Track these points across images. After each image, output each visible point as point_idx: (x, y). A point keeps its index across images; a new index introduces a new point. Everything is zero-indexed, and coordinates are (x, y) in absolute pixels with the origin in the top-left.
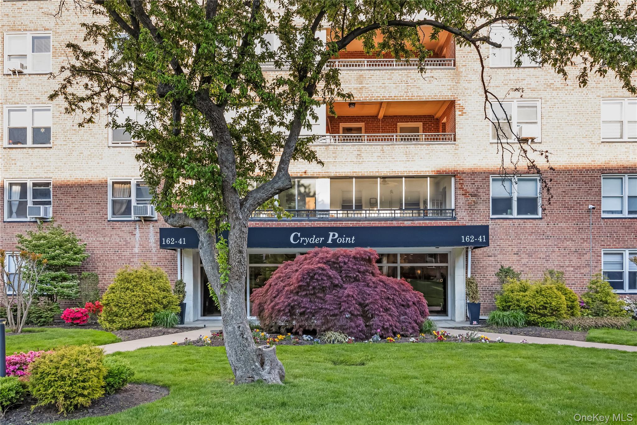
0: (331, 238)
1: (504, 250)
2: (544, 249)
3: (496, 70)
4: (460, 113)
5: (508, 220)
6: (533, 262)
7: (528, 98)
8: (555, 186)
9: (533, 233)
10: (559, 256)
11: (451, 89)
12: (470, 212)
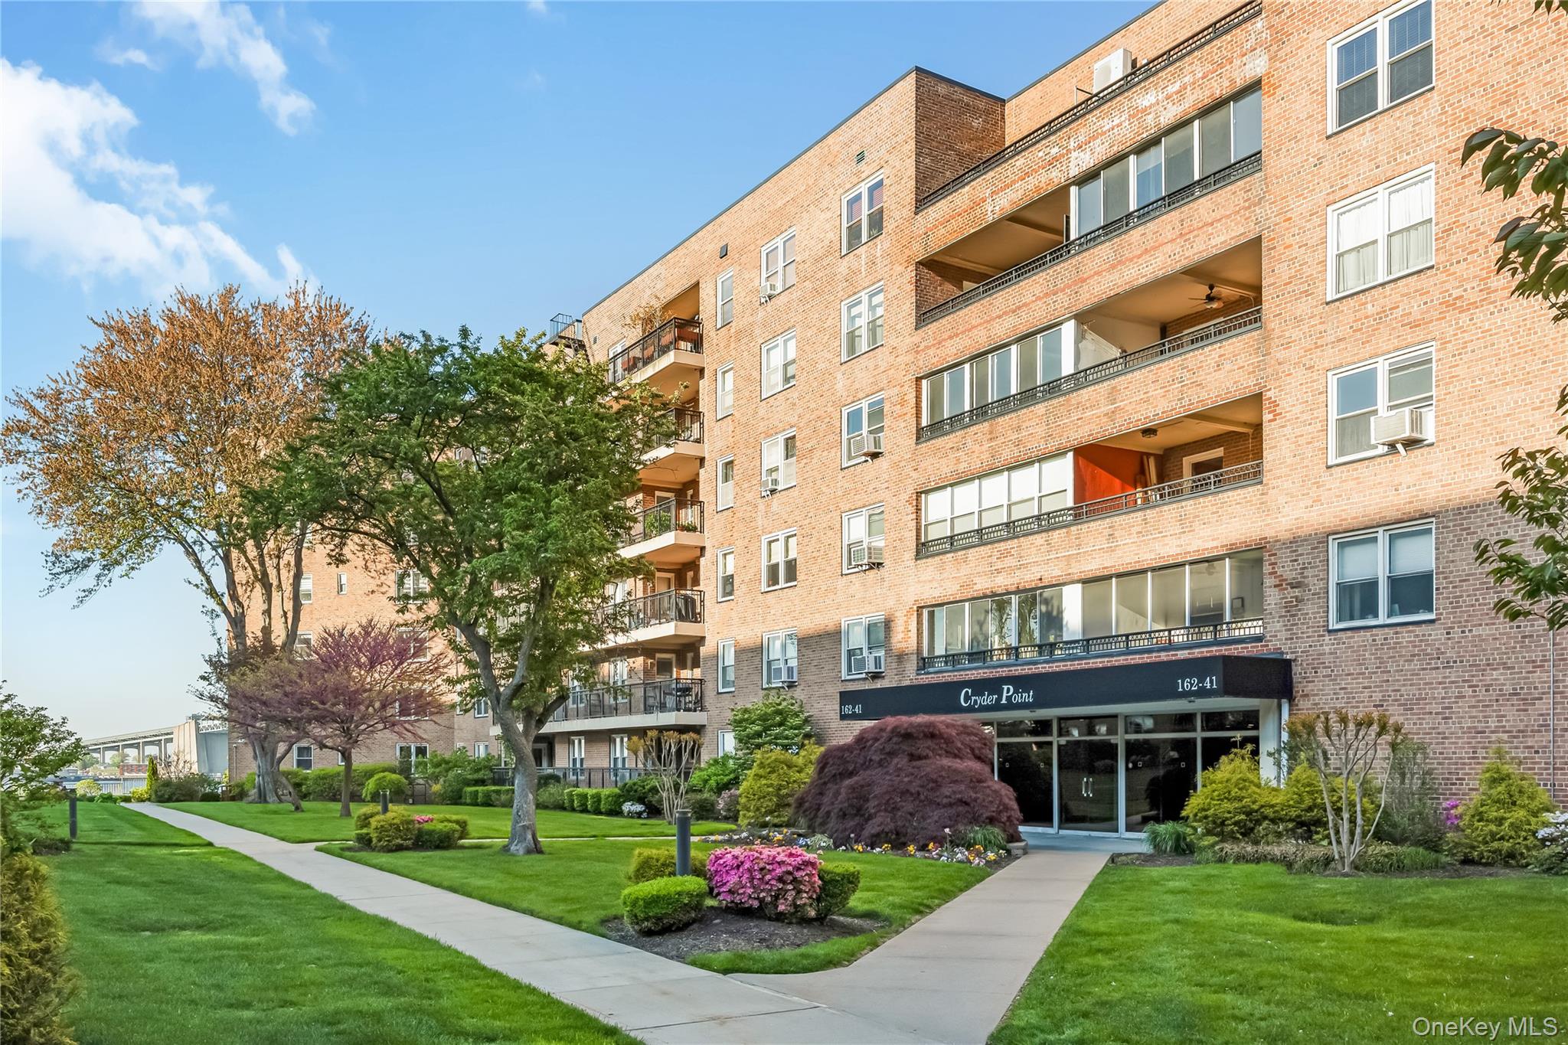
0: (1005, 695)
1: (1354, 698)
2: (1440, 692)
3: (1337, 303)
4: (1271, 416)
5: (1362, 633)
6: (1415, 724)
7: (1407, 347)
8: (1466, 539)
9: (1414, 656)
10: (1474, 707)
11: (1254, 372)
12: (1289, 621)
